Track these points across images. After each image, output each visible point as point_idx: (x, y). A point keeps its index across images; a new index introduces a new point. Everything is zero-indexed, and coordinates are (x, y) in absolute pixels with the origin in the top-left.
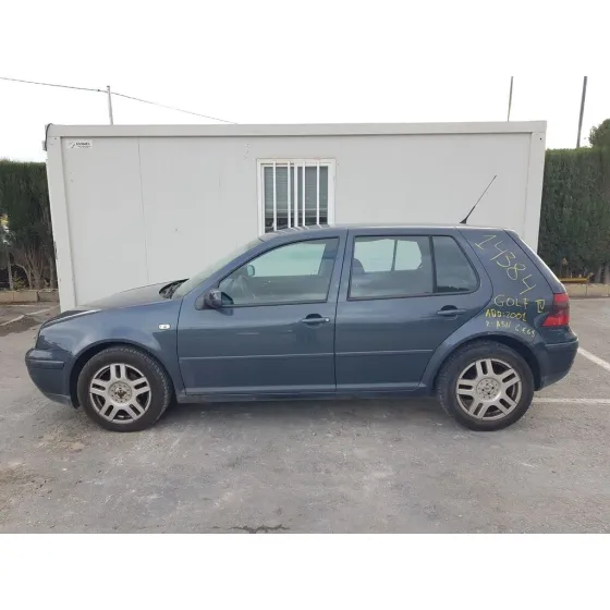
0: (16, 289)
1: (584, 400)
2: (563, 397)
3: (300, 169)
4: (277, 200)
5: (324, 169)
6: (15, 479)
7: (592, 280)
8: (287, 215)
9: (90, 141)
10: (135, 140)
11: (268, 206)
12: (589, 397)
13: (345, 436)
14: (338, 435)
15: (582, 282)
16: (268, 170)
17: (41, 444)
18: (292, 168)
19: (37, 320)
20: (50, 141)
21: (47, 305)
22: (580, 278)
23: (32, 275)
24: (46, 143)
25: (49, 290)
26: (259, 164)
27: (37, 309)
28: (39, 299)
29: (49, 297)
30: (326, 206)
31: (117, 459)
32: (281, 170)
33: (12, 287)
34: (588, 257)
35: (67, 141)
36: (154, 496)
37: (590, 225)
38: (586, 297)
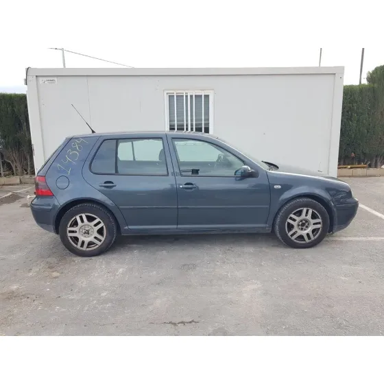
0: (5, 176)
1: (372, 238)
2: (359, 237)
3: (191, 96)
4: (177, 117)
5: (207, 97)
6: (16, 296)
7: (370, 166)
8: (183, 126)
9: (55, 79)
10: (85, 78)
11: (171, 120)
12: (376, 236)
13: (228, 263)
14: (224, 262)
15: (364, 168)
16: (171, 97)
17: (31, 274)
18: (187, 96)
19: (20, 195)
20: (29, 78)
21: (26, 186)
22: (362, 165)
23: (16, 167)
24: (26, 80)
25: (28, 176)
26: (165, 94)
27: (20, 189)
28: (21, 183)
29: (27, 180)
30: (208, 120)
31: (82, 282)
32: (180, 97)
33: (2, 175)
34: (367, 151)
35: (40, 79)
36: (109, 305)
37: (368, 132)
38: (366, 176)
